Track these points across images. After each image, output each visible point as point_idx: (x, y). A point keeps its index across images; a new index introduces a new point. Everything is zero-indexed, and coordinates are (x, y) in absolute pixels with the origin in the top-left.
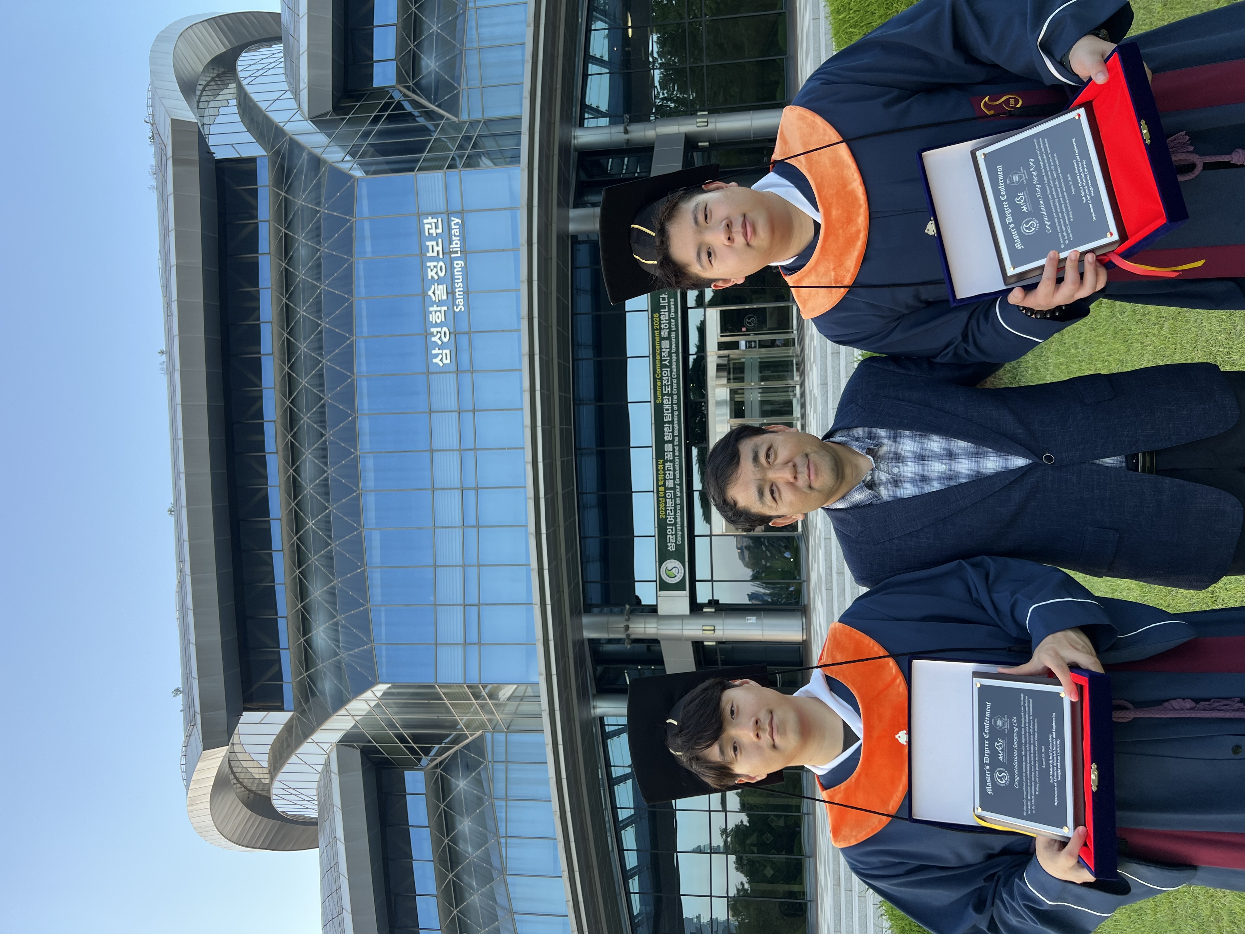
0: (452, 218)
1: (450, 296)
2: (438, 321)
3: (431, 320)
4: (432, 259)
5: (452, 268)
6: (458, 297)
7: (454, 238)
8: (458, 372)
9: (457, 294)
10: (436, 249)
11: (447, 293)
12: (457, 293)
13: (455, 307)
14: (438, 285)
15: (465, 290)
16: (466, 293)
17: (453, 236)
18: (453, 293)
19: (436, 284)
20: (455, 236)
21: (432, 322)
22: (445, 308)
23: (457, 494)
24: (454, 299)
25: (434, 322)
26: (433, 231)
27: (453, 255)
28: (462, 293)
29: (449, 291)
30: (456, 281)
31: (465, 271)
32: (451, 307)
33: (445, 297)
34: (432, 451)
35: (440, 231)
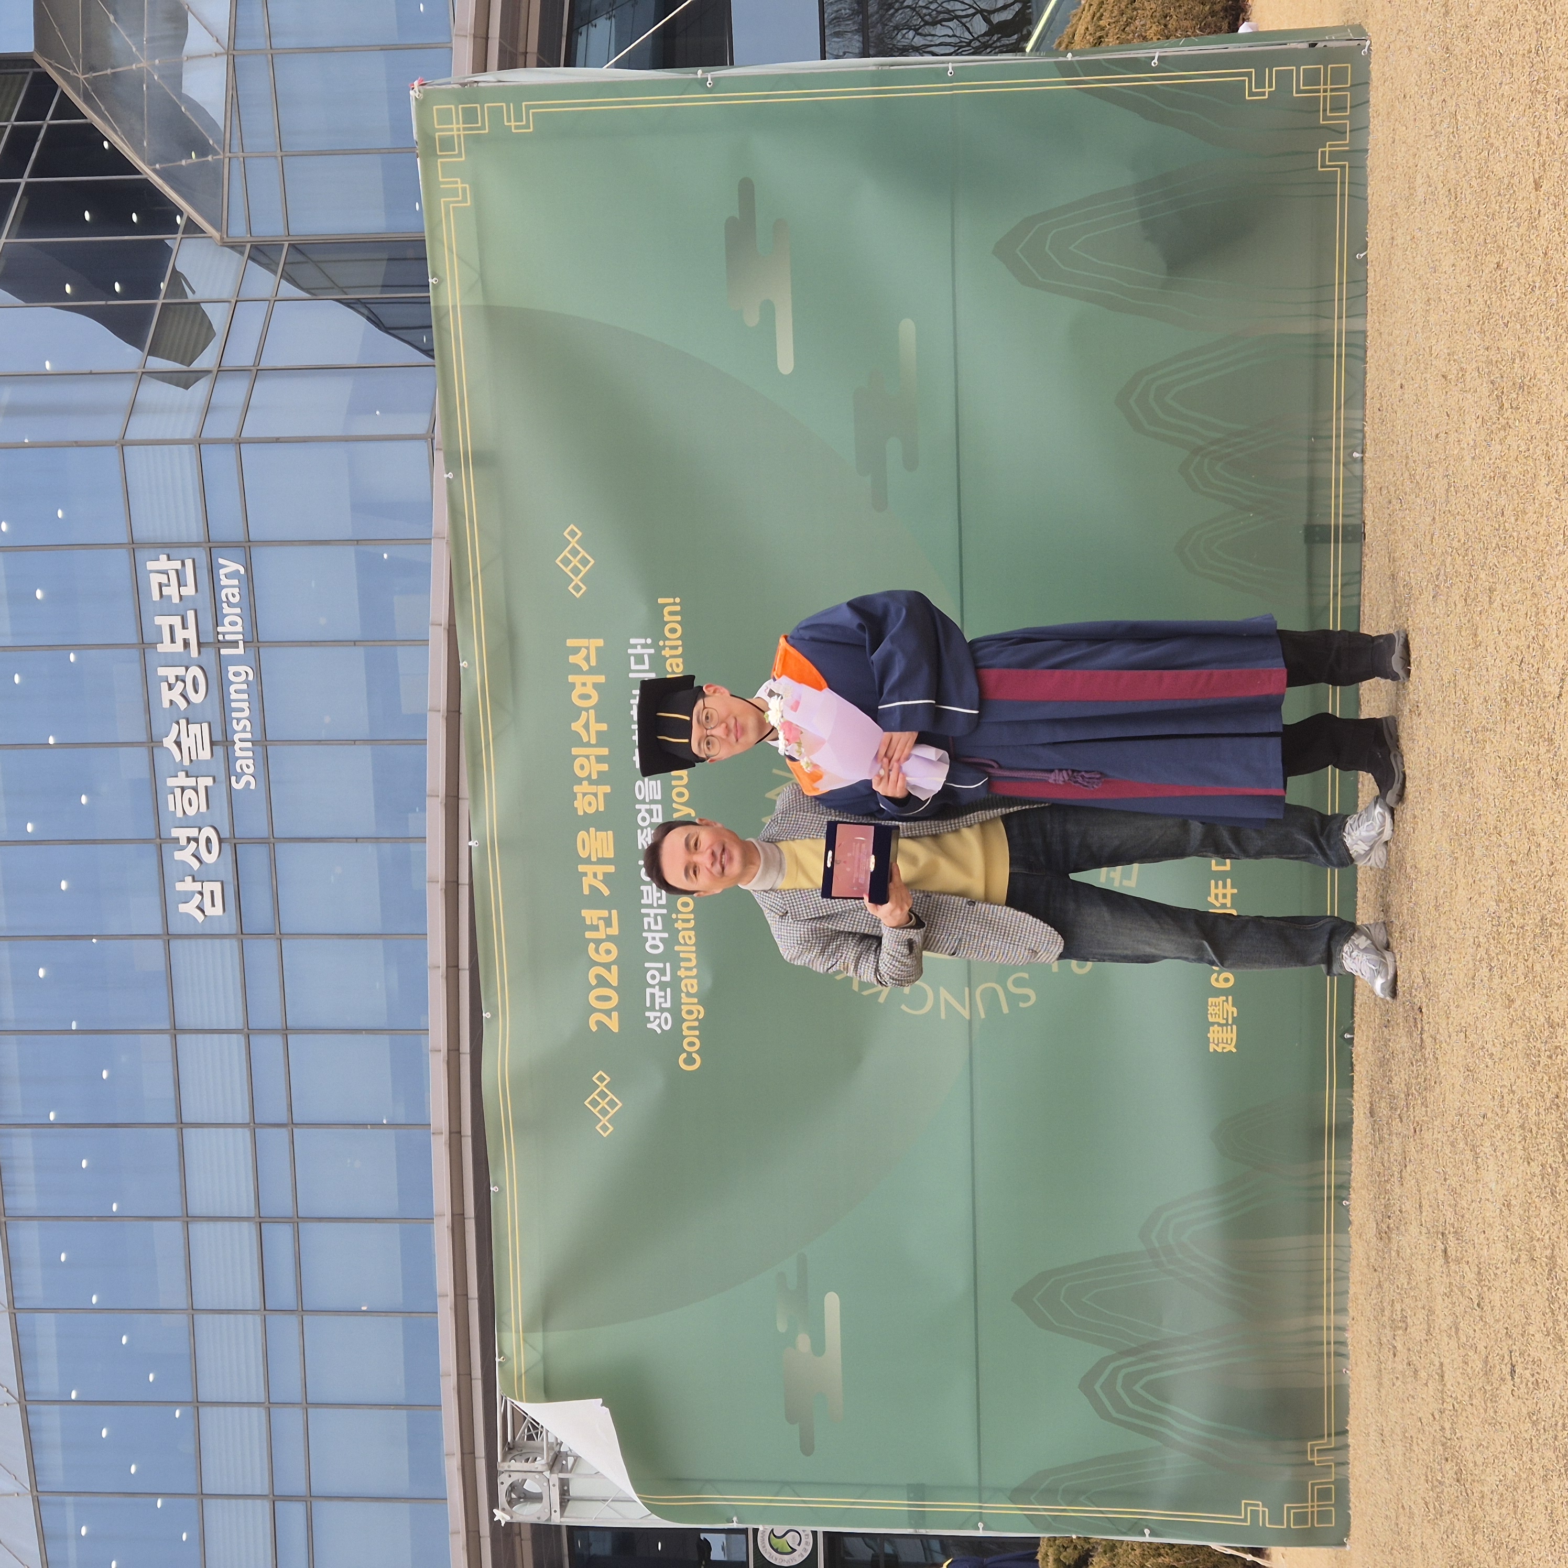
0: (221, 561)
1: (219, 750)
2: (191, 812)
3: (171, 808)
4: (171, 661)
5: (223, 684)
6: (238, 753)
7: (226, 609)
8: (242, 934)
9: (237, 747)
10: (180, 634)
11: (212, 743)
12: (238, 745)
13: (233, 779)
14: (188, 723)
15: (258, 736)
16: (261, 745)
17: (225, 605)
18: (228, 744)
19: (183, 722)
20: (230, 604)
21: (174, 813)
22: (209, 781)
23: (248, 1231)
24: (229, 760)
25: (180, 814)
26: (172, 591)
27: (223, 651)
28: (249, 745)
29: (218, 736)
30: (234, 715)
31: (257, 691)
32: (222, 776)
33: (205, 754)
34: (181, 1125)
35: (189, 590)
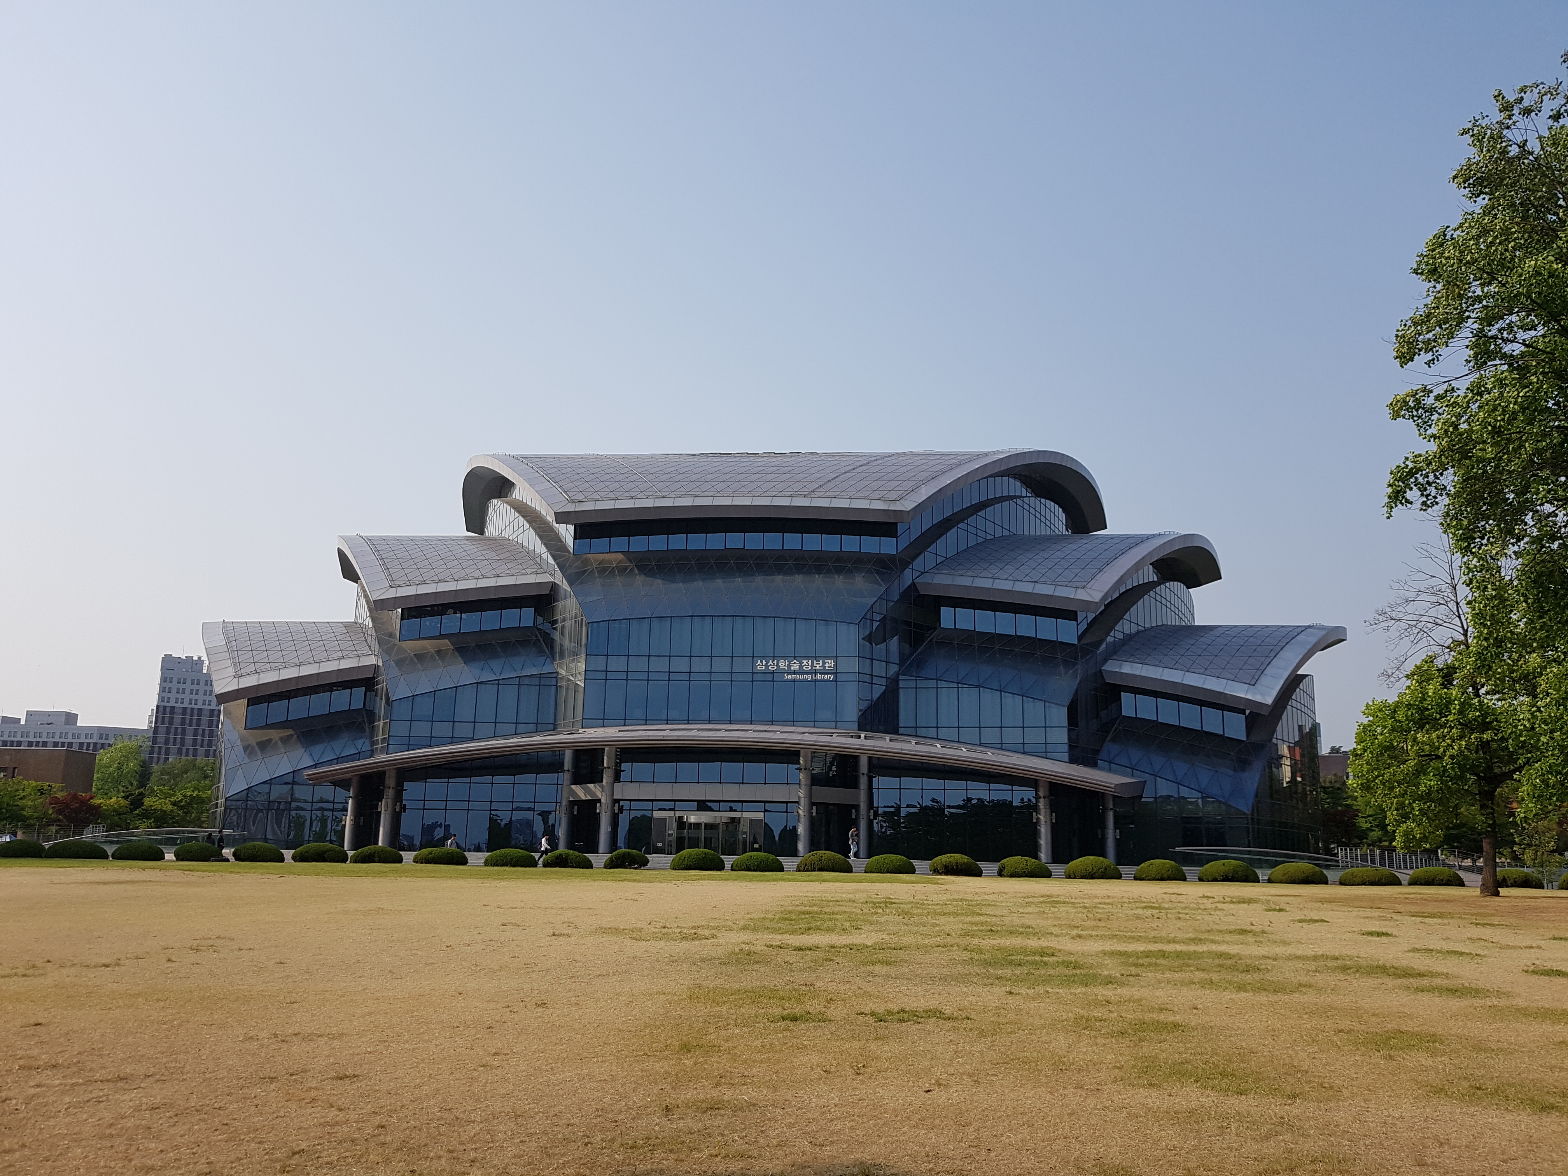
0: (833, 675)
2: (780, 665)
3: (781, 661)
4: (813, 663)
5: (808, 674)
6: (792, 675)
7: (823, 675)
8: (753, 673)
10: (818, 666)
13: (787, 674)
16: (794, 681)
18: (794, 673)
19: (799, 665)
22: (786, 669)
23: (687, 670)
24: (790, 673)
26: (827, 664)
28: (794, 678)
30: (801, 675)
31: (806, 681)
33: (792, 669)
34: (711, 657)
35: (827, 668)
